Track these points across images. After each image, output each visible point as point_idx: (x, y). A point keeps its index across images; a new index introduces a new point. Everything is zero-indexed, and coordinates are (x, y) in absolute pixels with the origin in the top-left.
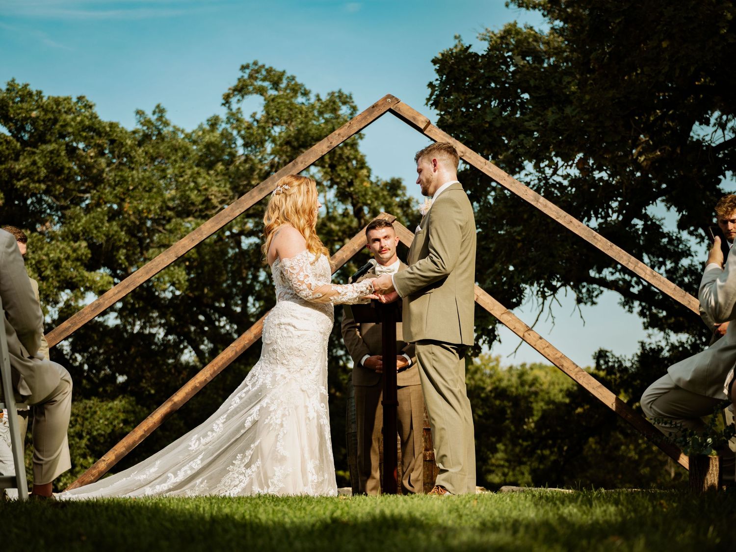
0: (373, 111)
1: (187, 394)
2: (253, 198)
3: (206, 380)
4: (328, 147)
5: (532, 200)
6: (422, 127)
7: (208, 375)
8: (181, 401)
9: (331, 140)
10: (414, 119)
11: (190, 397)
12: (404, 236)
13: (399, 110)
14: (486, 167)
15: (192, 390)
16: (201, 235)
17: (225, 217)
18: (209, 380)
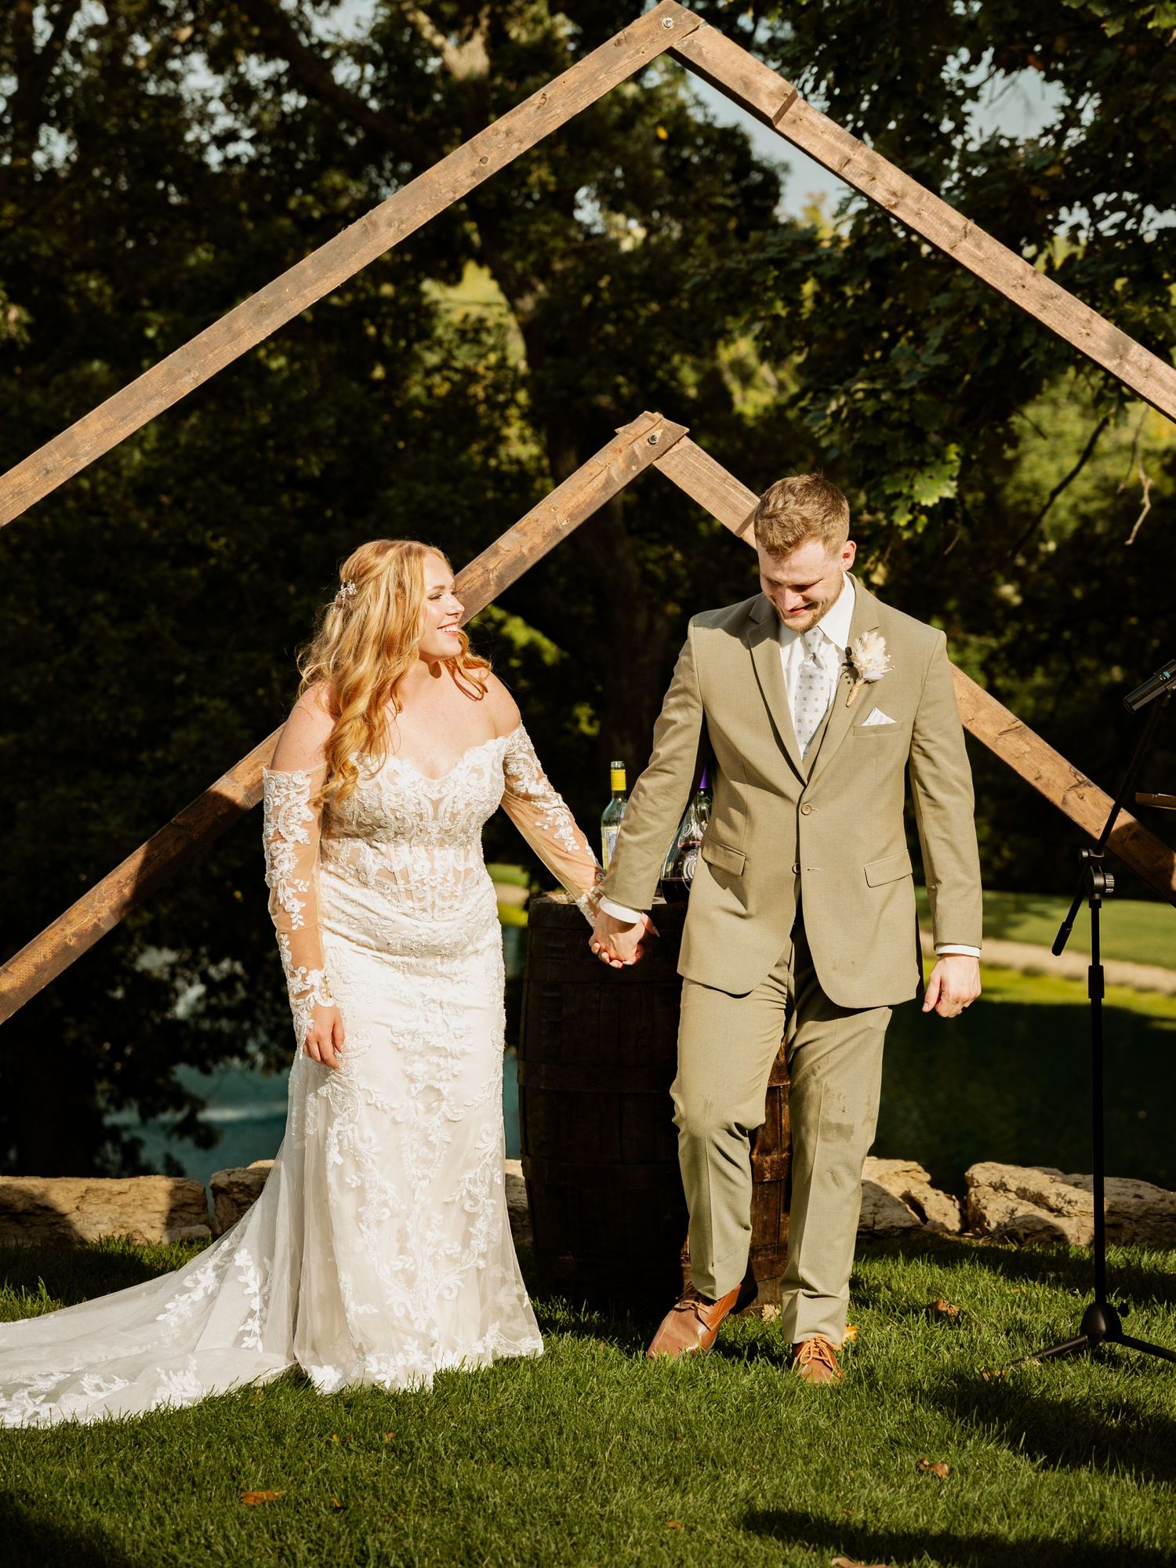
0: (618, 58)
1: (39, 969)
2: (236, 336)
3: (96, 926)
4: (474, 174)
5: (1106, 355)
6: (771, 112)
7: (105, 913)
8: (21, 989)
9: (483, 151)
10: (747, 85)
11: (48, 978)
12: (712, 490)
13: (700, 54)
14: (967, 244)
15: (55, 956)
16: (74, 455)
17: (150, 398)
18: (106, 927)
